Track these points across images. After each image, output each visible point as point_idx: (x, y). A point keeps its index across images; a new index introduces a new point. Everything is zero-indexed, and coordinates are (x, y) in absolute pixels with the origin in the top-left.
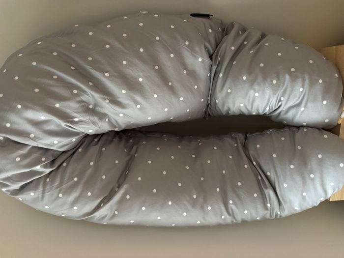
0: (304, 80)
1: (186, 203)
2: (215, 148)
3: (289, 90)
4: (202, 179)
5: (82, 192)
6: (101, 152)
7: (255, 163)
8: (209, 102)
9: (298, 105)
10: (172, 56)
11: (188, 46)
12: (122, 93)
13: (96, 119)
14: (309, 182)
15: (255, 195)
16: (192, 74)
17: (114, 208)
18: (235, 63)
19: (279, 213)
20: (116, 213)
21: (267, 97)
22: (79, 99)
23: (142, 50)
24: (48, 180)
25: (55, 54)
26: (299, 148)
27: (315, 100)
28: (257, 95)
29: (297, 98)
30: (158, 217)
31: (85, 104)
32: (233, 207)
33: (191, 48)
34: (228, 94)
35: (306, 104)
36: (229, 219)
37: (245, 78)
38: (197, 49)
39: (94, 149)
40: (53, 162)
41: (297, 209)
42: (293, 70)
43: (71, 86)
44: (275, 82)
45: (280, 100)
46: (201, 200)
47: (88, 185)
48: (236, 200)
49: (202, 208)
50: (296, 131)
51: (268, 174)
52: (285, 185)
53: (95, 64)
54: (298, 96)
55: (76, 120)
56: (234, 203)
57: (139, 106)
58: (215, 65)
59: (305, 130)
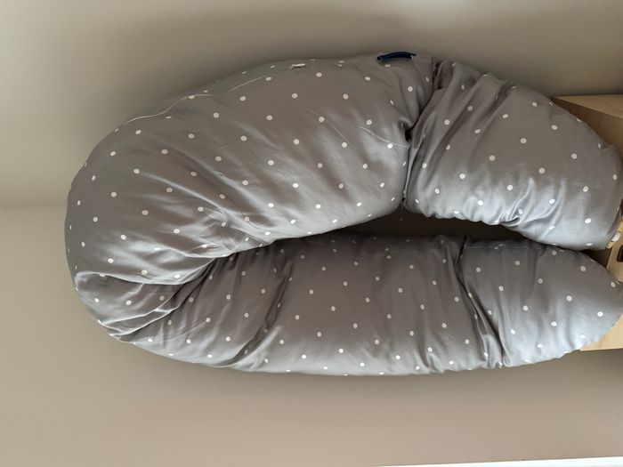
0: (558, 187)
1: (364, 351)
2: (412, 267)
3: (532, 201)
4: (389, 316)
5: (218, 336)
6: (239, 277)
7: (470, 295)
8: (405, 197)
9: (546, 221)
10: (345, 145)
11: (371, 127)
12: (269, 207)
13: (232, 241)
14: (548, 332)
15: (467, 342)
16: (377, 168)
17: (264, 355)
18: (448, 147)
19: (501, 364)
20: (266, 361)
21: (496, 207)
22: (206, 219)
23: (296, 142)
24: (170, 323)
25: (165, 152)
26: (540, 281)
27: (573, 217)
28: (480, 203)
29: (544, 212)
30: (325, 367)
31: (217, 223)
32: (434, 357)
33: (375, 130)
34: (434, 196)
35: (560, 218)
36: (426, 370)
37: (463, 176)
38: (386, 130)
39: (230, 276)
40: (175, 297)
41: (528, 361)
42: (542, 171)
43: (193, 202)
44: (510, 188)
45: (517, 213)
46: (386, 347)
47: (226, 327)
48: (438, 347)
49: (387, 357)
50: (540, 254)
51: (490, 312)
52: (513, 332)
53: (225, 167)
54: (546, 209)
55: (204, 246)
56: (435, 351)
57: (293, 222)
58: (416, 147)
59: (554, 253)
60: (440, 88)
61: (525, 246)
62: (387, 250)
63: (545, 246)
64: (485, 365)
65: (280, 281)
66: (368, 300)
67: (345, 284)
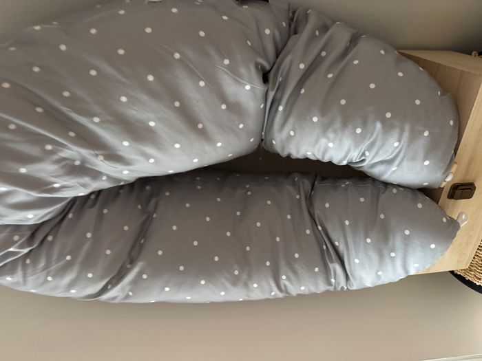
0: (402, 131)
1: (224, 281)
2: (269, 202)
3: (378, 144)
4: (248, 249)
5: (80, 273)
6: (100, 216)
7: (320, 228)
8: (263, 138)
9: (389, 162)
10: (202, 84)
11: (228, 67)
12: (124, 145)
13: (86, 180)
14: (388, 261)
15: (317, 270)
16: (235, 108)
17: (127, 288)
18: (303, 91)
19: (346, 288)
20: (131, 294)
21: (345, 149)
22: (55, 157)
23: (151, 78)
24: (28, 261)
25: (6, 85)
26: (382, 216)
27: (413, 159)
28: (331, 145)
29: (388, 154)
30: (188, 297)
31: (68, 162)
32: (287, 283)
33: (233, 70)
34: (289, 138)
35: (402, 160)
36: (281, 295)
37: (315, 119)
38: (243, 71)
39: (90, 214)
40: (32, 237)
42: (388, 115)
44: (359, 131)
45: (363, 154)
46: (244, 276)
47: (88, 264)
48: (291, 275)
49: (246, 285)
50: (382, 191)
51: (337, 243)
52: (357, 261)
53: (74, 102)
54: (391, 151)
55: (56, 185)
56: (288, 279)
57: (152, 161)
58: (272, 90)
59: (395, 191)
60: (296, 33)
61: (369, 184)
62: (248, 186)
63: (387, 185)
64: (331, 288)
65: (144, 218)
66: (228, 234)
67: (208, 219)
